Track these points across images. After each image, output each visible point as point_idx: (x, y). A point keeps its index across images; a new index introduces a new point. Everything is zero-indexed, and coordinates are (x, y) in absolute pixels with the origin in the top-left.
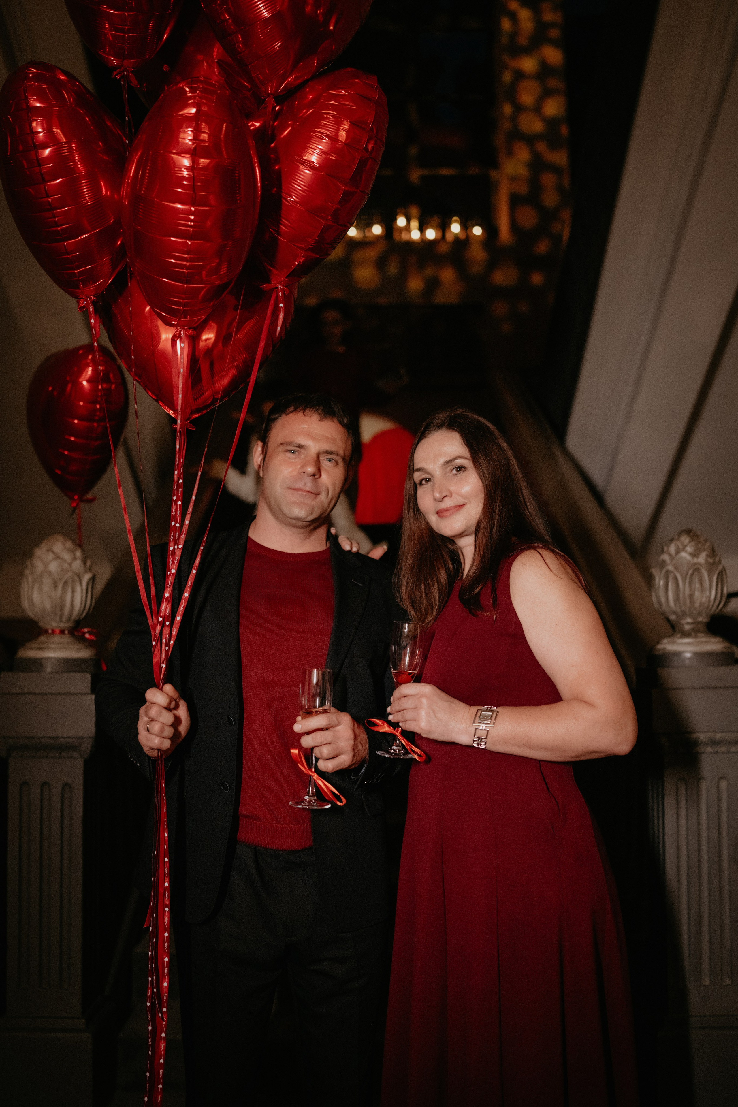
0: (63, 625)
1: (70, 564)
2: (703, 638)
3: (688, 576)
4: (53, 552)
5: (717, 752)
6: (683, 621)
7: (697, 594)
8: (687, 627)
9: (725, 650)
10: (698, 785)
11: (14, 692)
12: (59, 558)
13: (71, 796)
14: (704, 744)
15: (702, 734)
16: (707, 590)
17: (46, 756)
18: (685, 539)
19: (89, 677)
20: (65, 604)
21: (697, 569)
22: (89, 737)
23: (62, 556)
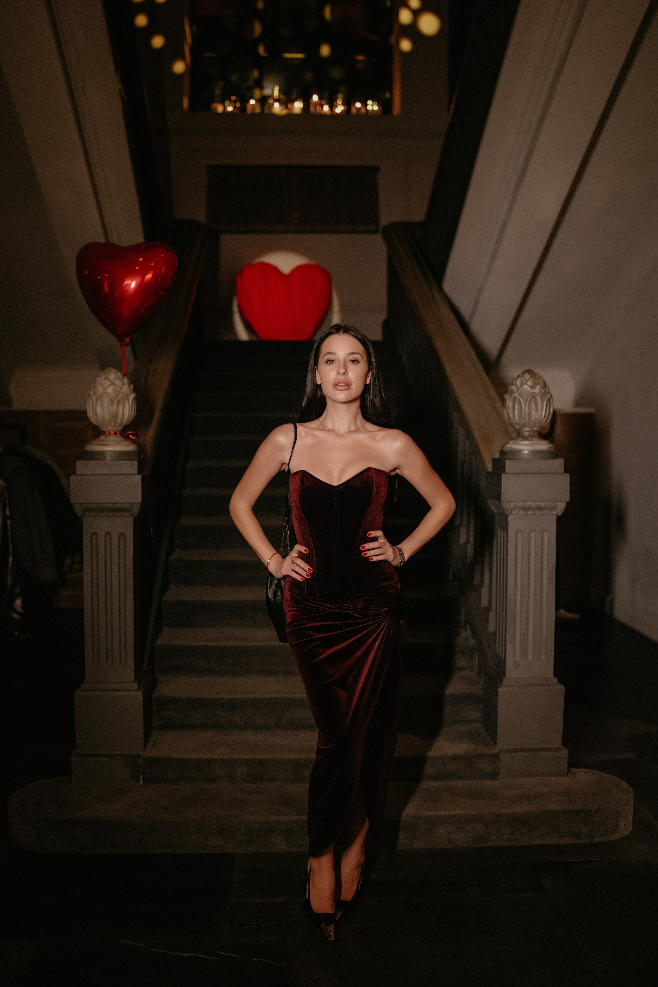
0: (116, 429)
1: (121, 388)
2: (536, 441)
3: (528, 401)
4: (109, 380)
5: (542, 514)
6: (524, 430)
7: (533, 413)
8: (526, 434)
9: (550, 449)
10: (529, 535)
11: (86, 473)
12: (113, 384)
13: (125, 541)
14: (535, 509)
15: (533, 503)
16: (539, 410)
17: (108, 515)
18: (527, 376)
19: (136, 464)
20: (118, 415)
21: (534, 396)
22: (138, 503)
23: (115, 383)
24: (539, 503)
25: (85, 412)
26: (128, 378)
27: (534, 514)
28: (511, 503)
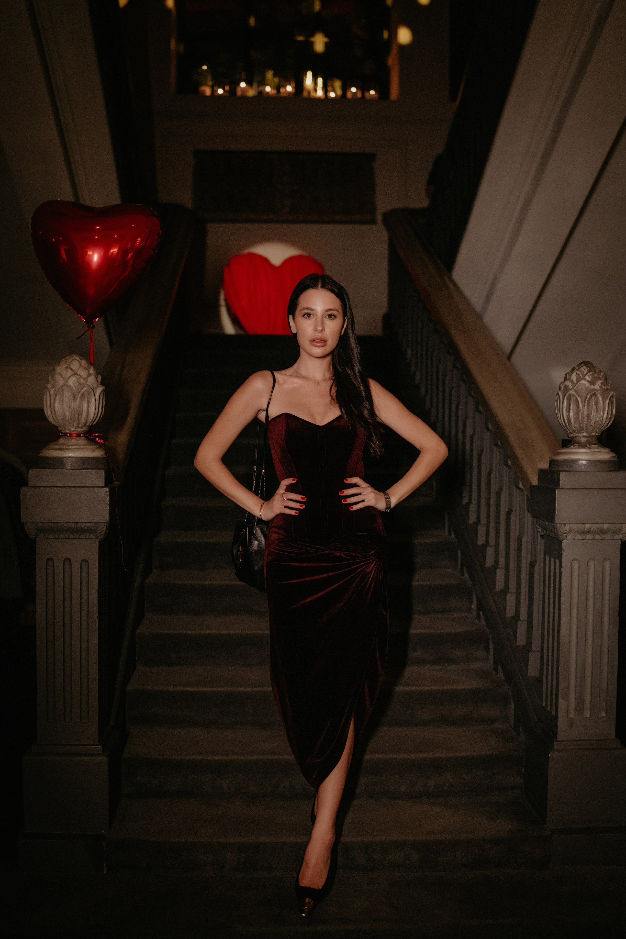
0: (78, 429)
1: (85, 380)
2: (596, 449)
3: (587, 399)
4: (71, 369)
5: (604, 539)
6: (580, 435)
7: (593, 414)
8: (583, 440)
9: (612, 459)
10: (587, 565)
11: (41, 485)
12: (76, 374)
13: (88, 570)
14: (594, 533)
15: (594, 525)
16: (601, 410)
17: (67, 537)
18: (585, 369)
19: (104, 473)
20: (82, 414)
21: (595, 394)
22: (104, 523)
23: (78, 373)
24: (601, 525)
25: (42, 410)
26: (95, 367)
27: (594, 539)
28: (566, 525)
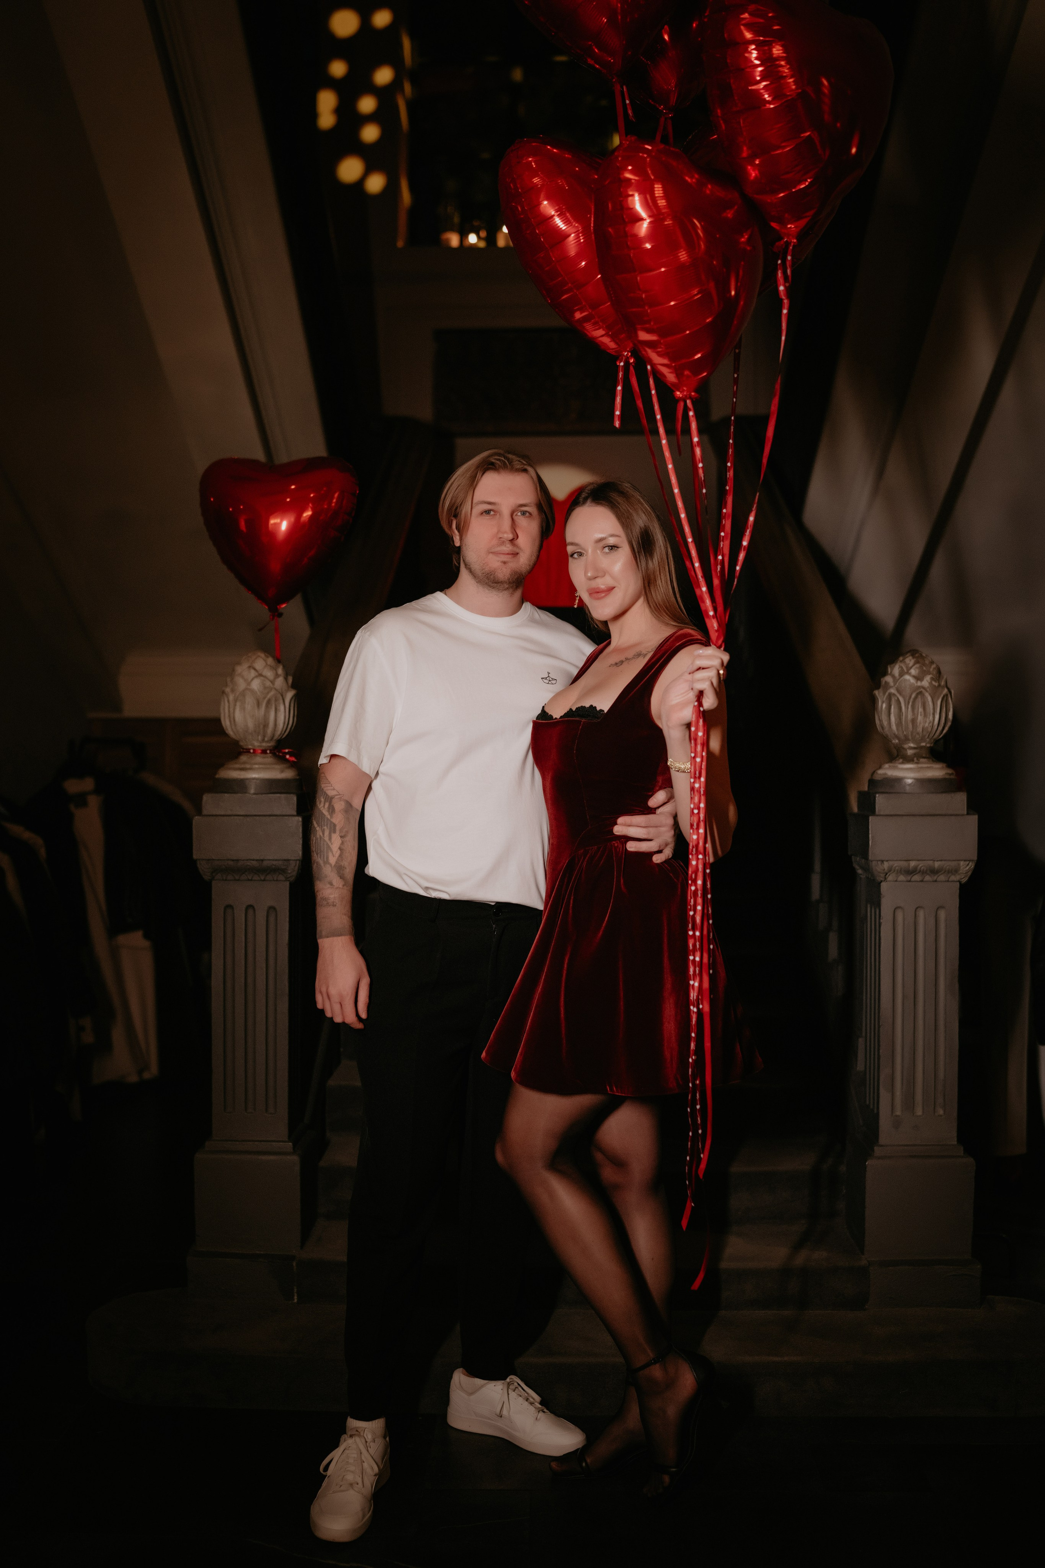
0: (264, 744)
1: (273, 682)
2: (925, 763)
3: (912, 700)
4: (255, 669)
5: (936, 881)
6: (906, 746)
7: (920, 718)
8: (910, 752)
9: (947, 777)
10: (915, 915)
11: (217, 813)
12: (260, 675)
13: (276, 920)
14: (923, 873)
15: (921, 862)
16: (930, 714)
17: (250, 878)
18: (910, 660)
19: (295, 798)
20: (268, 724)
21: (921, 693)
22: (297, 860)
23: (264, 674)
24: (931, 863)
25: (218, 721)
26: (284, 667)
27: (922, 881)
28: (884, 862)
